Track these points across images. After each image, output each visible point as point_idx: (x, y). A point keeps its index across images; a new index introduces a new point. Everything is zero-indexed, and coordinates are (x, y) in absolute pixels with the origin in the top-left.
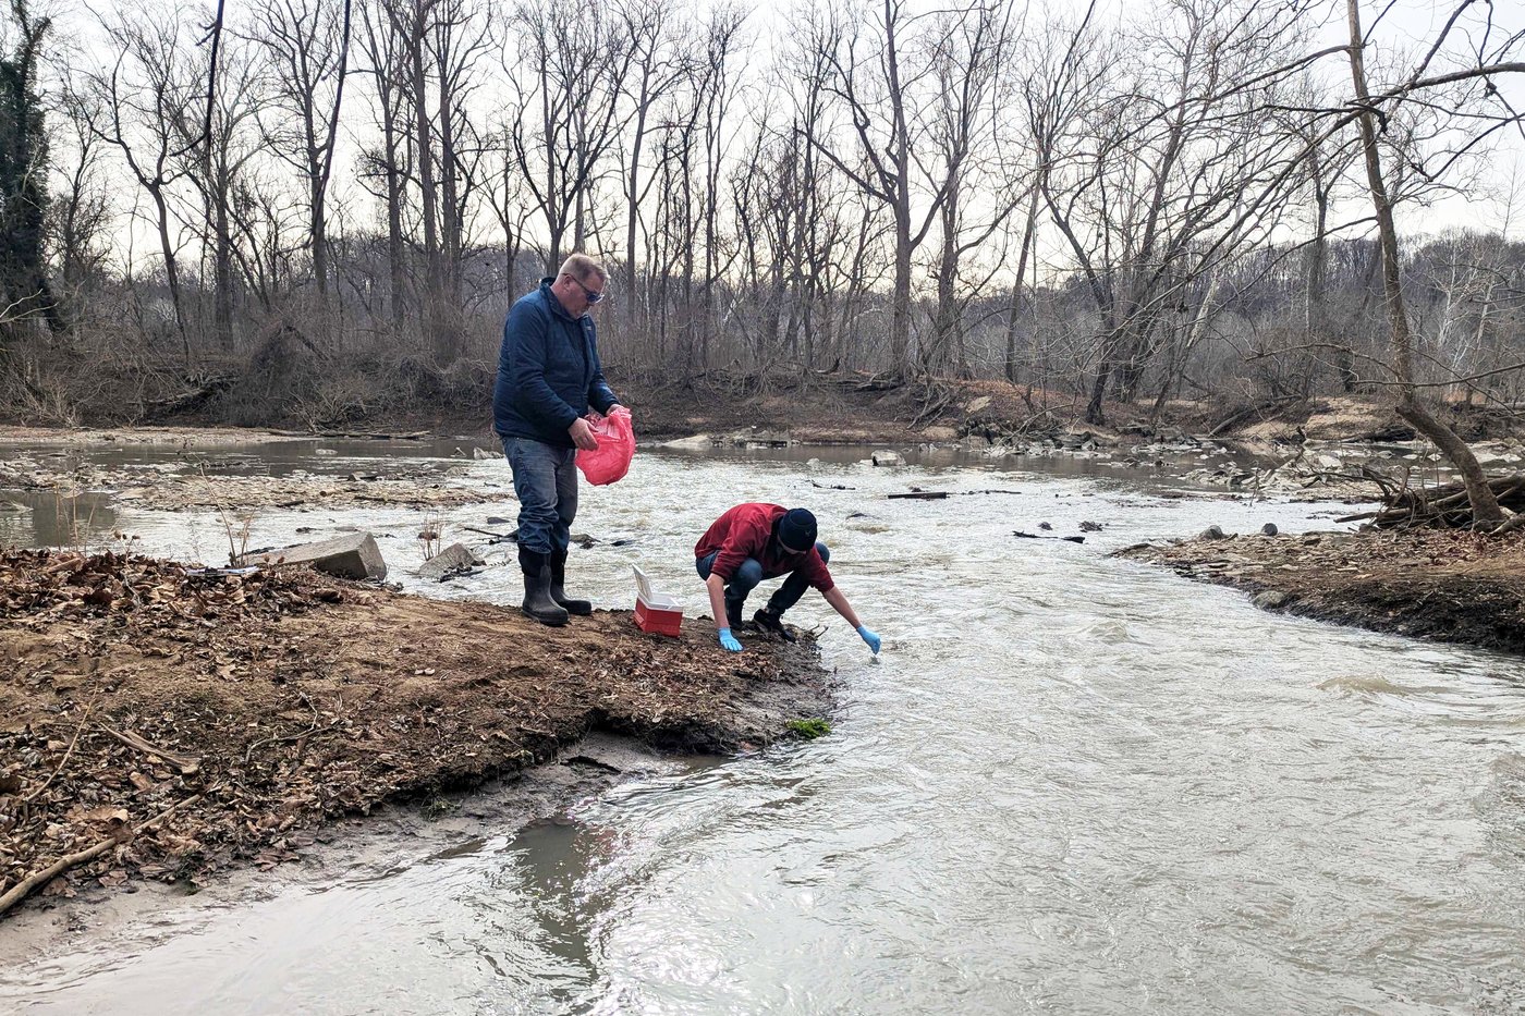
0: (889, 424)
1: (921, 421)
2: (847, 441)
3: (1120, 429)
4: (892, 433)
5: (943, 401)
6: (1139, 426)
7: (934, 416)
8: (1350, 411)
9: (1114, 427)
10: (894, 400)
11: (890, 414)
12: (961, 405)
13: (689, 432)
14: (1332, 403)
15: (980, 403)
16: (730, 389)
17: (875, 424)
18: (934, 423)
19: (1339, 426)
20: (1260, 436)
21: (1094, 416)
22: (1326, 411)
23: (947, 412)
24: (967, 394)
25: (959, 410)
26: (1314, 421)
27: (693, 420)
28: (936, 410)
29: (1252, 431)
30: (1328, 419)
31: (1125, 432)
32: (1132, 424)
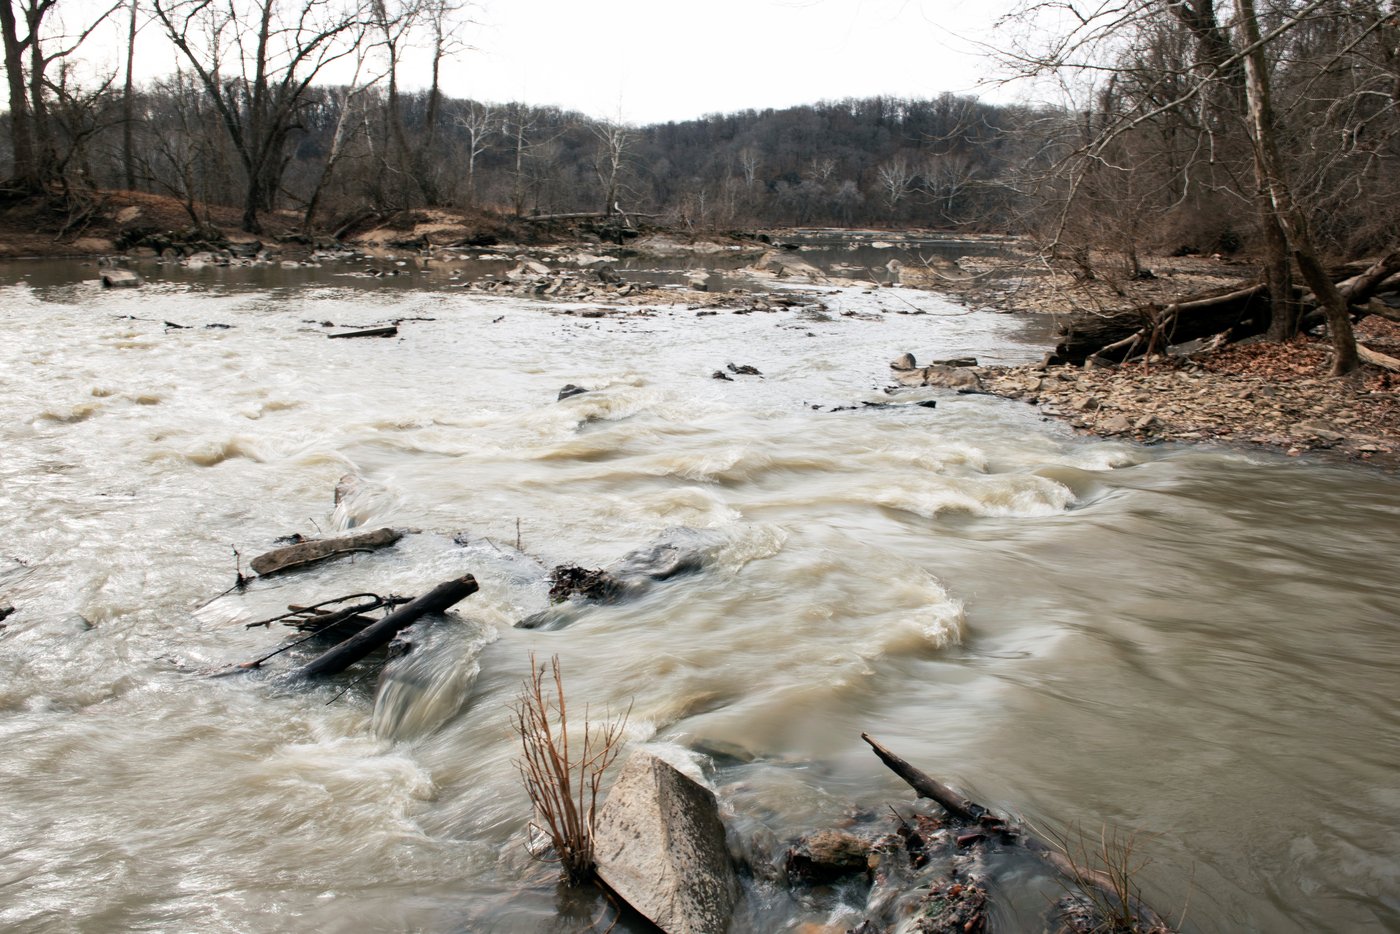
0: (31, 236)
1: (68, 233)
3: (279, 237)
4: (39, 246)
5: (88, 211)
6: (294, 235)
7: (81, 226)
8: (446, 221)
9: (272, 236)
10: (28, 211)
11: (29, 224)
12: (108, 216)
14: (430, 214)
15: (131, 213)
17: (14, 236)
18: (84, 234)
19: (442, 233)
20: (376, 242)
21: (250, 226)
22: (427, 221)
23: (96, 222)
24: (111, 204)
25: (108, 221)
26: (421, 230)
28: (81, 222)
29: (366, 237)
30: (431, 228)
31: (284, 241)
32: (287, 234)
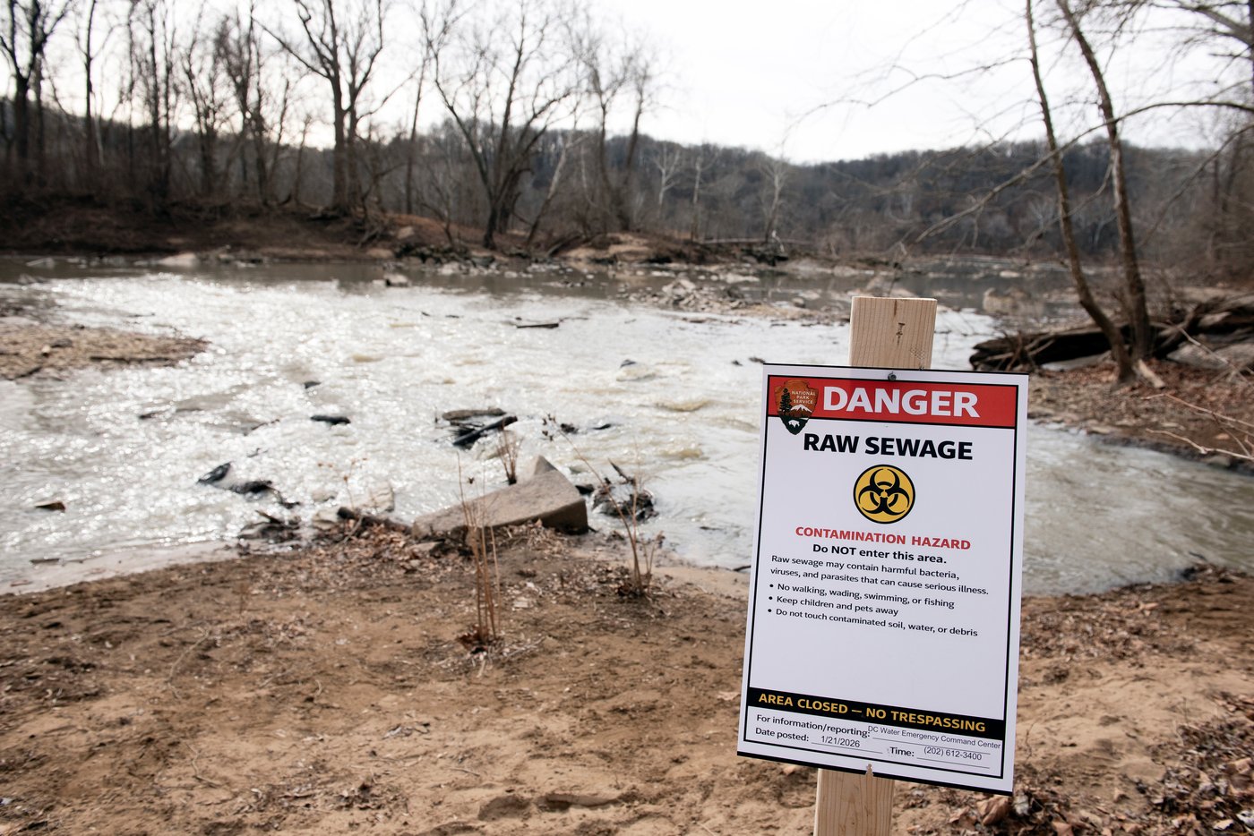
0: (340, 245)
1: (364, 245)
2: (309, 259)
3: (508, 253)
4: (345, 253)
5: (379, 229)
6: (518, 251)
7: (373, 240)
8: (634, 243)
9: (502, 251)
10: (339, 228)
11: (339, 238)
12: (392, 233)
13: (174, 251)
14: (622, 237)
15: (406, 232)
16: (202, 215)
17: (330, 246)
18: (375, 246)
19: (630, 253)
20: (580, 257)
21: (488, 243)
22: (619, 243)
23: (383, 238)
24: (394, 224)
25: (391, 237)
26: (614, 249)
27: (175, 241)
28: (374, 237)
29: (573, 254)
30: (622, 249)
31: (511, 256)
32: (514, 250)
